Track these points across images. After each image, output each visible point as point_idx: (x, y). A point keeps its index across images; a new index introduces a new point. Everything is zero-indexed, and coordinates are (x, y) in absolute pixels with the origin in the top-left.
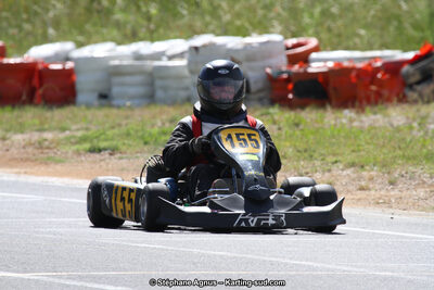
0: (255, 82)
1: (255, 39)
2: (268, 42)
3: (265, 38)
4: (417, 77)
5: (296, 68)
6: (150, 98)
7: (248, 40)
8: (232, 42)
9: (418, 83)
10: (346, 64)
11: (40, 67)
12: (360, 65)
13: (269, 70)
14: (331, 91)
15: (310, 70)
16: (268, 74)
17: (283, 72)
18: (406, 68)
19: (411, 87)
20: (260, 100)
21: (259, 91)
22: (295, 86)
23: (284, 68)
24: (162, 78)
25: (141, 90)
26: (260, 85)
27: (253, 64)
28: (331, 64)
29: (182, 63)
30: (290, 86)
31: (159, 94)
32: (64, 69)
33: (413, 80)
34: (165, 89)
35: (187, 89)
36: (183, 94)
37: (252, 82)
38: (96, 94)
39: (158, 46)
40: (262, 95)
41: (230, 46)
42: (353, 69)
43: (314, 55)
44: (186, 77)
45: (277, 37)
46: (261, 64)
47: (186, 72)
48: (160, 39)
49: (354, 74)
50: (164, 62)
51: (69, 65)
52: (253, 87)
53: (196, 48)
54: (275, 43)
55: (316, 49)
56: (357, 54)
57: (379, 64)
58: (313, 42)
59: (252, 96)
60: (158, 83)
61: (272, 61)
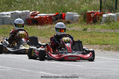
1: (24, 11)
2: (26, 12)
4: (55, 19)
5: (32, 17)
6: (3, 23)
7: (23, 11)
9: (55, 20)
10: (42, 17)
12: (44, 17)
13: (27, 18)
14: (39, 22)
15: (35, 18)
18: (53, 17)
19: (53, 21)
22: (32, 21)
23: (30, 17)
24: (5, 19)
25: (2, 22)
28: (39, 17)
29: (10, 16)
30: (31, 21)
31: (5, 22)
33: (54, 20)
34: (6, 21)
35: (10, 21)
36: (10, 22)
39: (7, 13)
41: (19, 13)
42: (43, 17)
43: (38, 15)
45: (29, 11)
46: (25, 16)
47: (10, 18)
48: (8, 11)
49: (43, 18)
50: (6, 16)
53: (12, 13)
54: (28, 12)
56: (45, 14)
57: (48, 16)
58: (38, 12)
60: (5, 20)
61: (28, 16)
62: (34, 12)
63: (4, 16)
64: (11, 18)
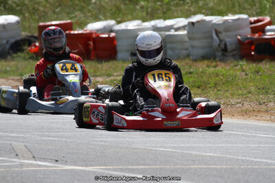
0: (230, 45)
1: (230, 17)
2: (239, 19)
3: (236, 17)
5: (256, 36)
7: (226, 18)
8: (216, 19)
11: (94, 36)
13: (239, 37)
15: (266, 37)
16: (239, 39)
17: (248, 38)
20: (234, 56)
21: (233, 50)
22: (255, 47)
23: (249, 36)
24: (171, 43)
26: (234, 47)
27: (229, 33)
29: (185, 32)
30: (253, 48)
32: (109, 37)
34: (173, 49)
35: (187, 49)
36: (185, 52)
37: (228, 44)
38: (129, 53)
39: (169, 22)
40: (235, 53)
41: (214, 22)
43: (268, 27)
44: (187, 42)
45: (245, 16)
46: (235, 33)
47: (186, 39)
48: (170, 18)
50: (172, 32)
51: (113, 35)
52: (229, 48)
53: (193, 23)
54: (243, 19)
55: (270, 23)
58: (268, 19)
59: (228, 54)
60: (169, 45)
61: (241, 32)
62: (256, 18)
63: (168, 33)
64: (190, 38)
